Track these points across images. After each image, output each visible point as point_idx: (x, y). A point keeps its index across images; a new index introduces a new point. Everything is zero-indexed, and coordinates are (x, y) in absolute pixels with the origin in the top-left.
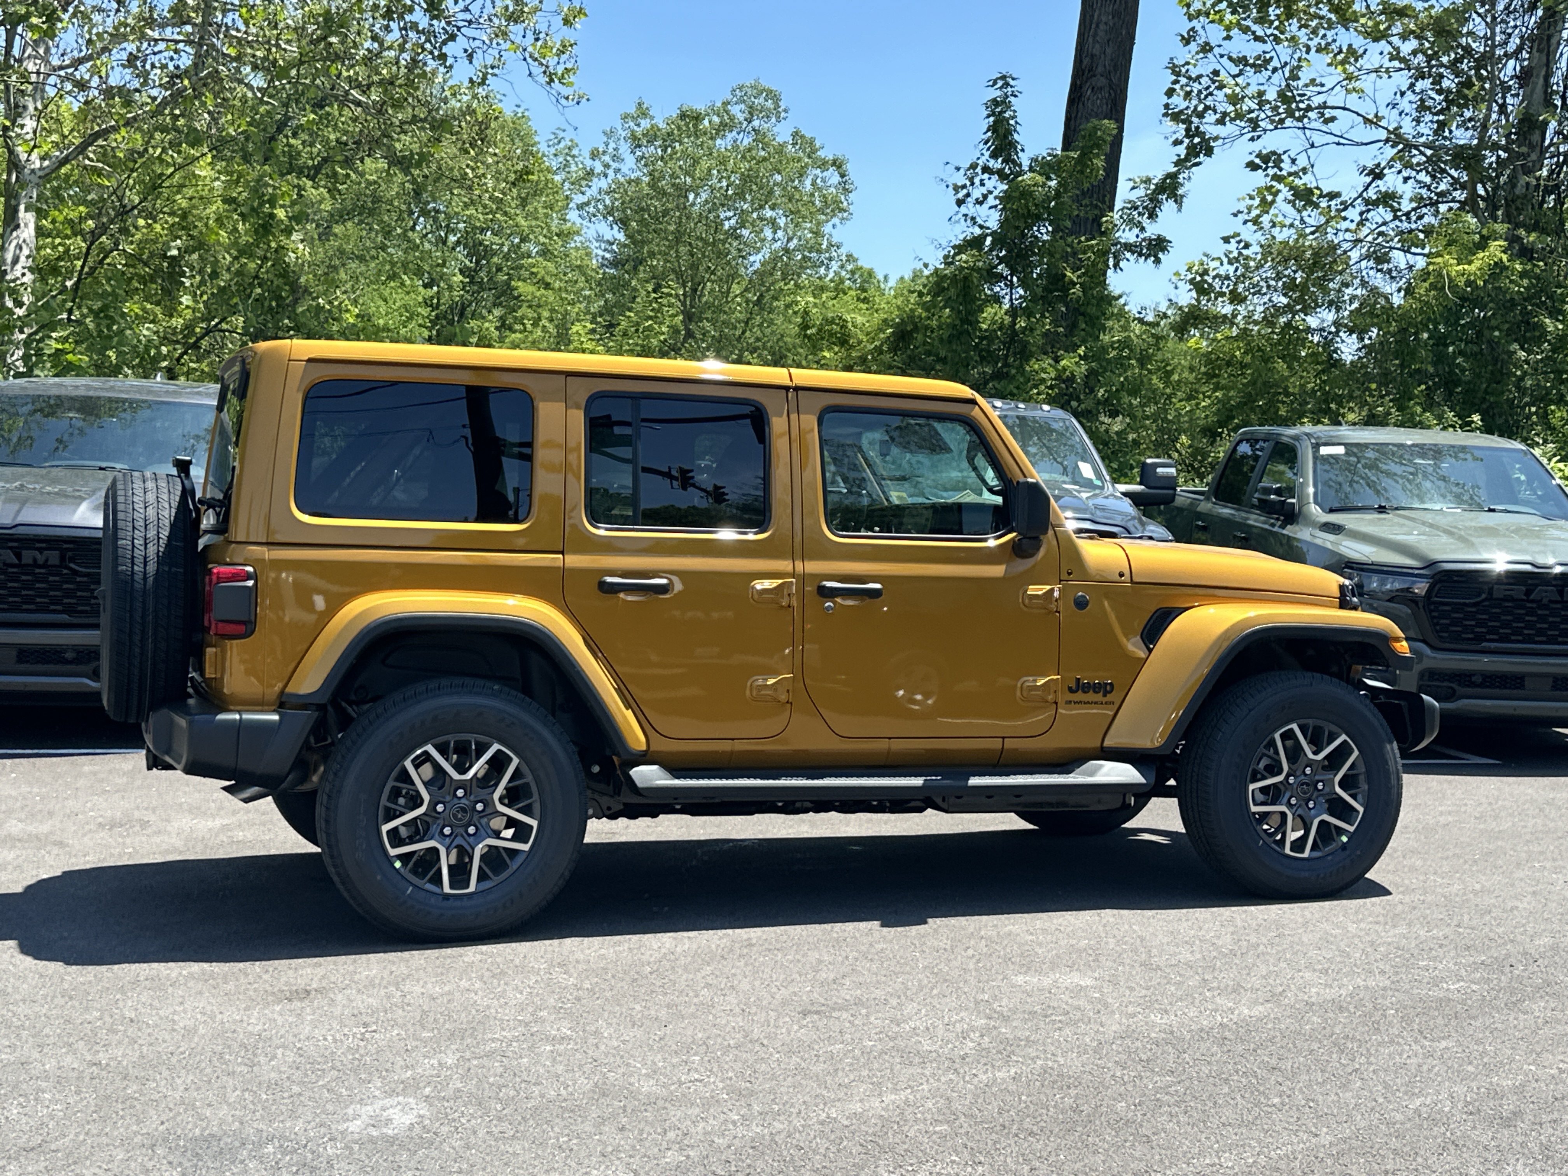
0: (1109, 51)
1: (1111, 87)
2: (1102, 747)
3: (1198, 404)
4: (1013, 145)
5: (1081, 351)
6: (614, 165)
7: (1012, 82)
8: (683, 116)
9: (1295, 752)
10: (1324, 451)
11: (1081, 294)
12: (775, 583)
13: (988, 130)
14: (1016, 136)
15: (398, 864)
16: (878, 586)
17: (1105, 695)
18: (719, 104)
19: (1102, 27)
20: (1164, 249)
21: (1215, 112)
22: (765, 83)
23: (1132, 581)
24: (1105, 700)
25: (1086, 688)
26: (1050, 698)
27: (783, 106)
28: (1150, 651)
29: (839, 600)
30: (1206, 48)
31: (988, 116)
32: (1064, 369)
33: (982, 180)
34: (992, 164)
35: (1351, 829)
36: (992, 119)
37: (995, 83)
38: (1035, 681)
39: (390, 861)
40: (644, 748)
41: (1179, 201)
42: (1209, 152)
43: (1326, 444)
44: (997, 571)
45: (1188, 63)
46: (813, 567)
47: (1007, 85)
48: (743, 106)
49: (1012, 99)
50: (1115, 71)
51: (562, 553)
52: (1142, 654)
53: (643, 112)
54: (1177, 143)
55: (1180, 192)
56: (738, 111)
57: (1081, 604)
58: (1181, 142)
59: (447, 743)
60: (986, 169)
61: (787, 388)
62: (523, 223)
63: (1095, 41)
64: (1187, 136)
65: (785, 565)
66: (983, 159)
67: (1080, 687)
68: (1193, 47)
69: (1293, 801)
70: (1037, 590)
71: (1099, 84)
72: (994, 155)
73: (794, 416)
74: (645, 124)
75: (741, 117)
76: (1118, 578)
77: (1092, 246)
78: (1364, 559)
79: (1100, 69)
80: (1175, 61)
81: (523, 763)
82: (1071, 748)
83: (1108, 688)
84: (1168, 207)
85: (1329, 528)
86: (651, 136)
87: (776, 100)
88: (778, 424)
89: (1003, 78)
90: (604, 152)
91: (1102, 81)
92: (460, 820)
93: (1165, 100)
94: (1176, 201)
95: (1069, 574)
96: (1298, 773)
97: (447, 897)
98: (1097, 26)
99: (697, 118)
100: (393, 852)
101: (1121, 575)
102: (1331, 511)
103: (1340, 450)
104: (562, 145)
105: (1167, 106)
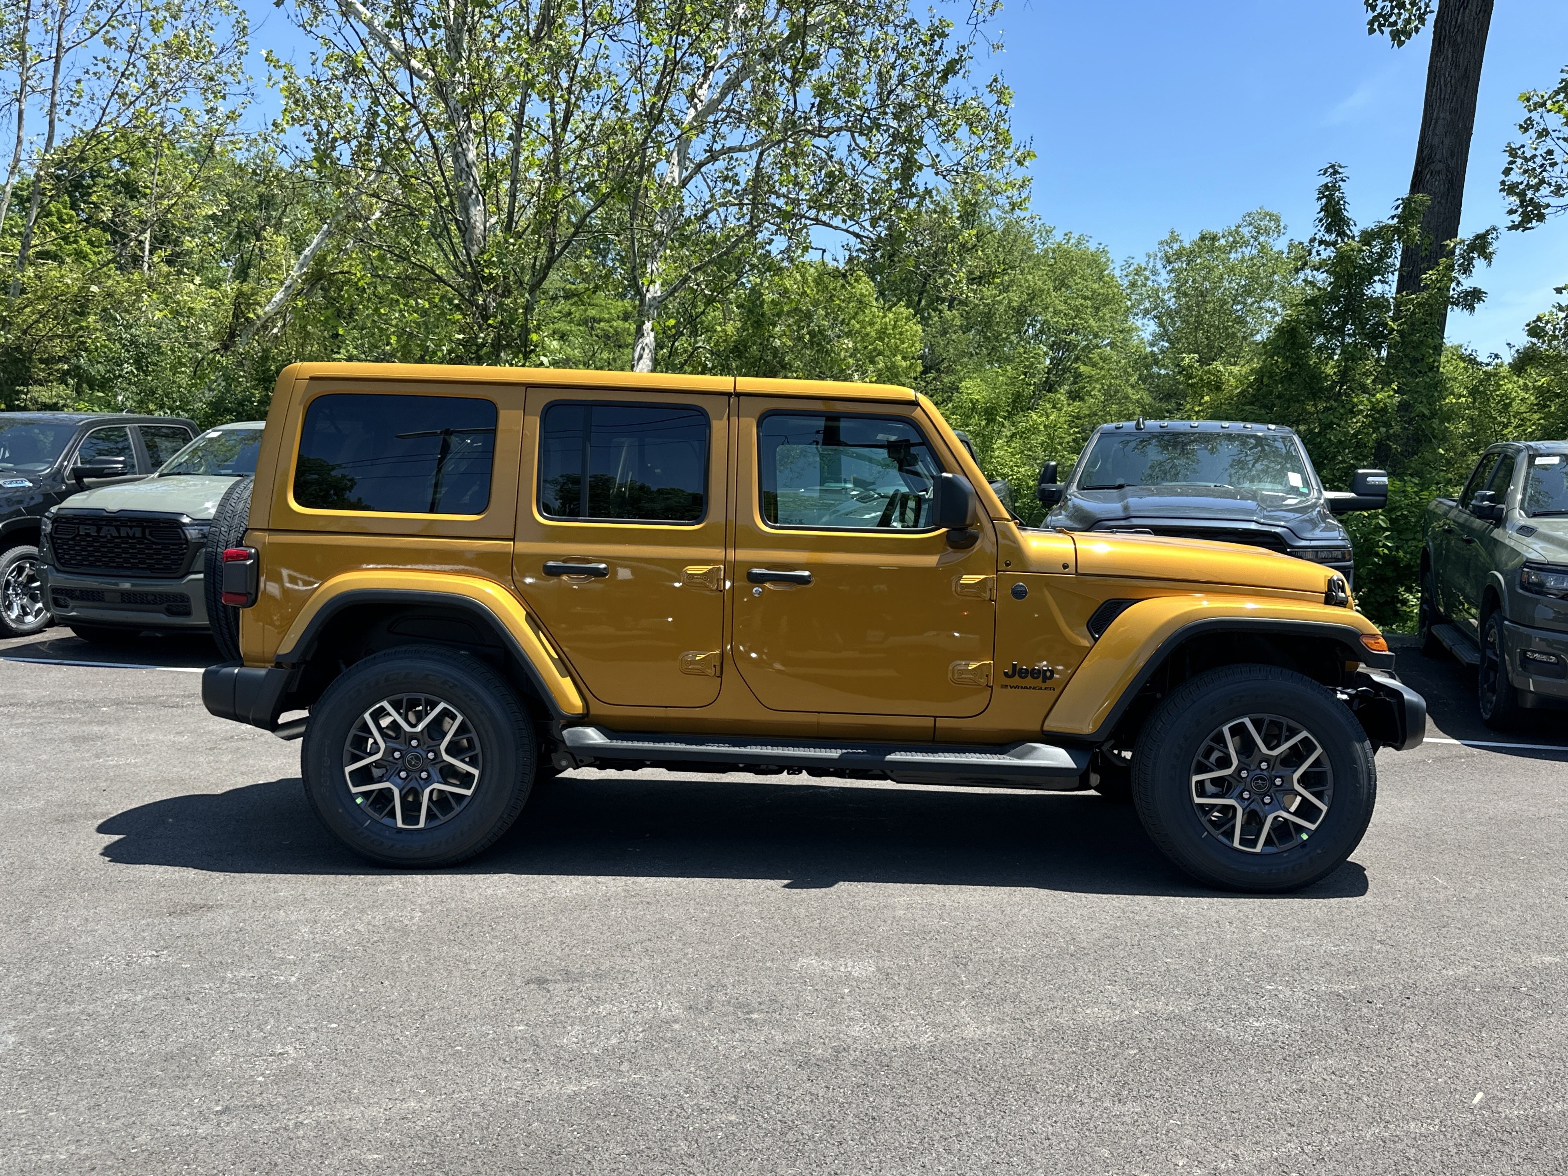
0: (1447, 142)
1: (1447, 170)
2: (1042, 731)
3: (1524, 430)
4: (1345, 222)
5: (1394, 386)
6: (1153, 278)
7: (1340, 170)
8: (1203, 238)
9: (1247, 748)
10: (1539, 461)
11: (1398, 339)
12: (704, 569)
13: (1322, 210)
14: (1345, 213)
15: (359, 801)
16: (807, 573)
17: (1044, 681)
18: (1233, 228)
19: (1440, 122)
20: (1479, 299)
21: (1550, 185)
22: (1267, 209)
23: (1076, 573)
24: (1044, 686)
25: (1023, 674)
26: (983, 681)
27: (1282, 224)
28: (1096, 640)
29: (767, 585)
30: (1544, 133)
31: (1319, 199)
32: (1379, 402)
33: (1317, 251)
34: (1327, 237)
35: (1313, 827)
36: (1324, 201)
37: (1326, 172)
38: (968, 665)
39: (353, 797)
40: (580, 711)
41: (1488, 257)
42: (1541, 218)
43: (1541, 455)
44: (931, 560)
45: (1523, 146)
46: (744, 555)
47: (1336, 172)
48: (1251, 228)
49: (1341, 183)
50: (1452, 156)
51: (513, 540)
52: (1086, 643)
53: (1174, 238)
54: (1511, 212)
55: (1490, 250)
56: (1246, 231)
57: (1019, 594)
58: (1516, 211)
59: (401, 701)
60: (1321, 243)
61: (729, 395)
62: (1093, 324)
63: (1434, 134)
64: (1521, 206)
65: (717, 553)
66: (1320, 234)
67: (1016, 672)
68: (1532, 133)
69: (1246, 795)
70: (969, 579)
71: (1437, 169)
72: (1328, 230)
73: (734, 419)
74: (1176, 246)
75: (1247, 235)
76: (1062, 570)
77: (1413, 299)
78: (1541, 559)
79: (1438, 157)
80: (1513, 146)
81: (467, 721)
82: (1005, 730)
83: (1048, 674)
84: (1479, 263)
85: (1526, 531)
86: (1178, 255)
87: (1277, 221)
88: (718, 427)
89: (1333, 166)
90: (1145, 269)
91: (1440, 166)
92: (414, 766)
93: (1503, 177)
94: (1485, 258)
95: (1007, 565)
96: (1252, 767)
97: (400, 831)
98: (1436, 122)
99: (1214, 238)
100: (354, 790)
101: (1065, 566)
102: (1535, 515)
103: (1555, 460)
104: (1131, 268)
105: (1503, 183)
